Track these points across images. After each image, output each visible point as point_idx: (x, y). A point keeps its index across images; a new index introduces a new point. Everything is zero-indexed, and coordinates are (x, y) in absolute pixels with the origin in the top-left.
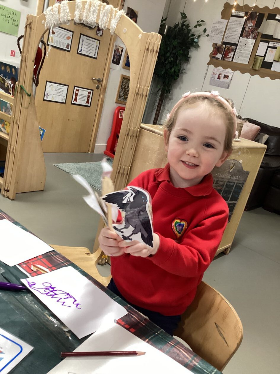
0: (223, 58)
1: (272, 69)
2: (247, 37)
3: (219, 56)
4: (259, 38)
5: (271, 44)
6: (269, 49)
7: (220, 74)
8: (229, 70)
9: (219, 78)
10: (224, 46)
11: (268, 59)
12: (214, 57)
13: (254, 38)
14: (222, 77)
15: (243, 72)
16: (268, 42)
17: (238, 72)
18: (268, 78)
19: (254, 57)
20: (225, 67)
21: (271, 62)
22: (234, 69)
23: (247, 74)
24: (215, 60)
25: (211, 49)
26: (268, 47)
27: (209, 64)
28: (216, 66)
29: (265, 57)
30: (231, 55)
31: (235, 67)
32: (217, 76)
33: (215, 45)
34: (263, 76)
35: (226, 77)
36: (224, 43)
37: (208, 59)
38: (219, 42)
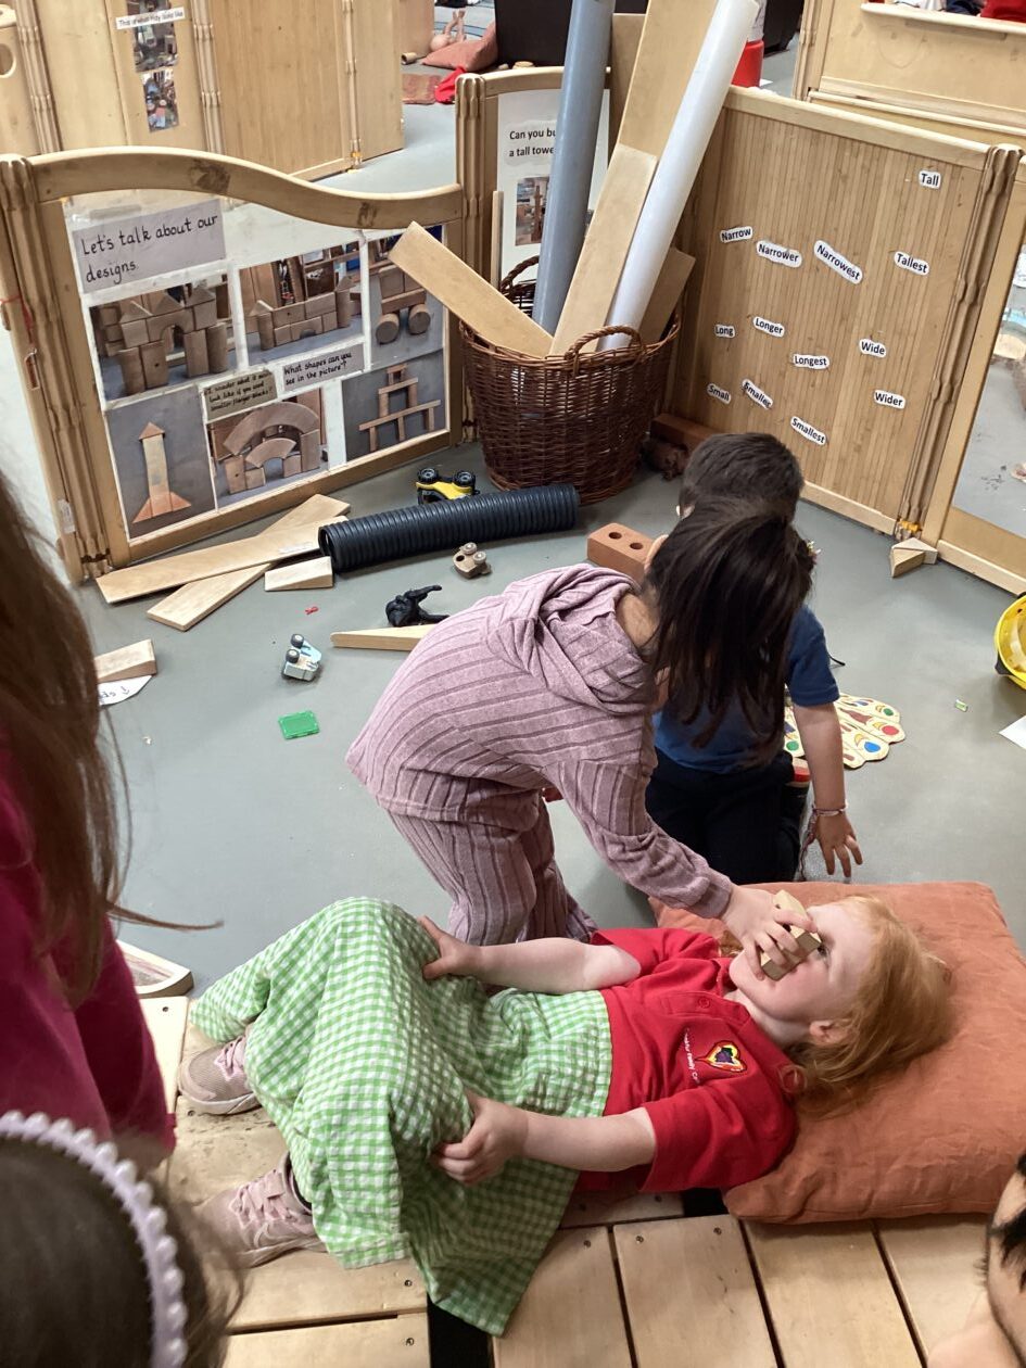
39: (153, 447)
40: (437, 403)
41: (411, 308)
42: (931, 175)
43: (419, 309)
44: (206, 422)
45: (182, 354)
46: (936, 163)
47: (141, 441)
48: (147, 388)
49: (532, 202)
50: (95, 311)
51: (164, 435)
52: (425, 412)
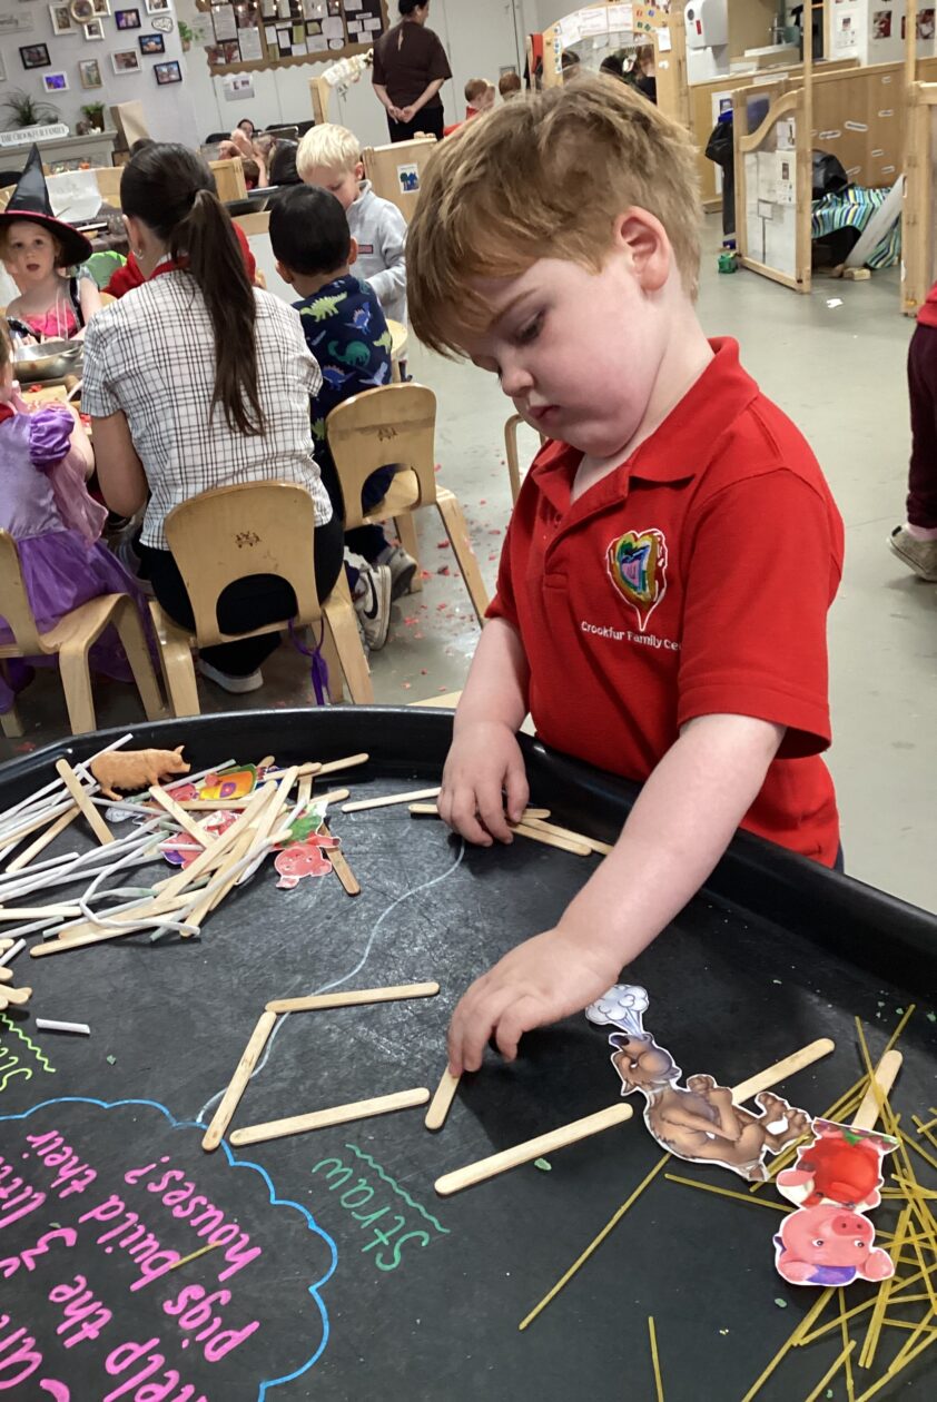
0: (228, 61)
1: (294, 54)
2: (246, 25)
3: (221, 60)
4: (261, 24)
5: (278, 26)
6: (278, 33)
7: (235, 83)
8: (243, 74)
9: (236, 88)
10: (221, 46)
11: (285, 43)
13: (255, 25)
14: (239, 84)
15: (261, 69)
16: (273, 25)
17: (255, 72)
18: (294, 67)
19: (266, 47)
20: (236, 72)
21: (288, 46)
22: (249, 71)
23: (269, 71)
24: (217, 68)
25: (206, 56)
26: (277, 31)
28: (223, 74)
29: (278, 43)
30: (236, 53)
31: (249, 67)
32: (232, 87)
33: (207, 49)
34: (287, 66)
35: (245, 83)
36: (219, 42)
37: (208, 70)
38: (212, 43)
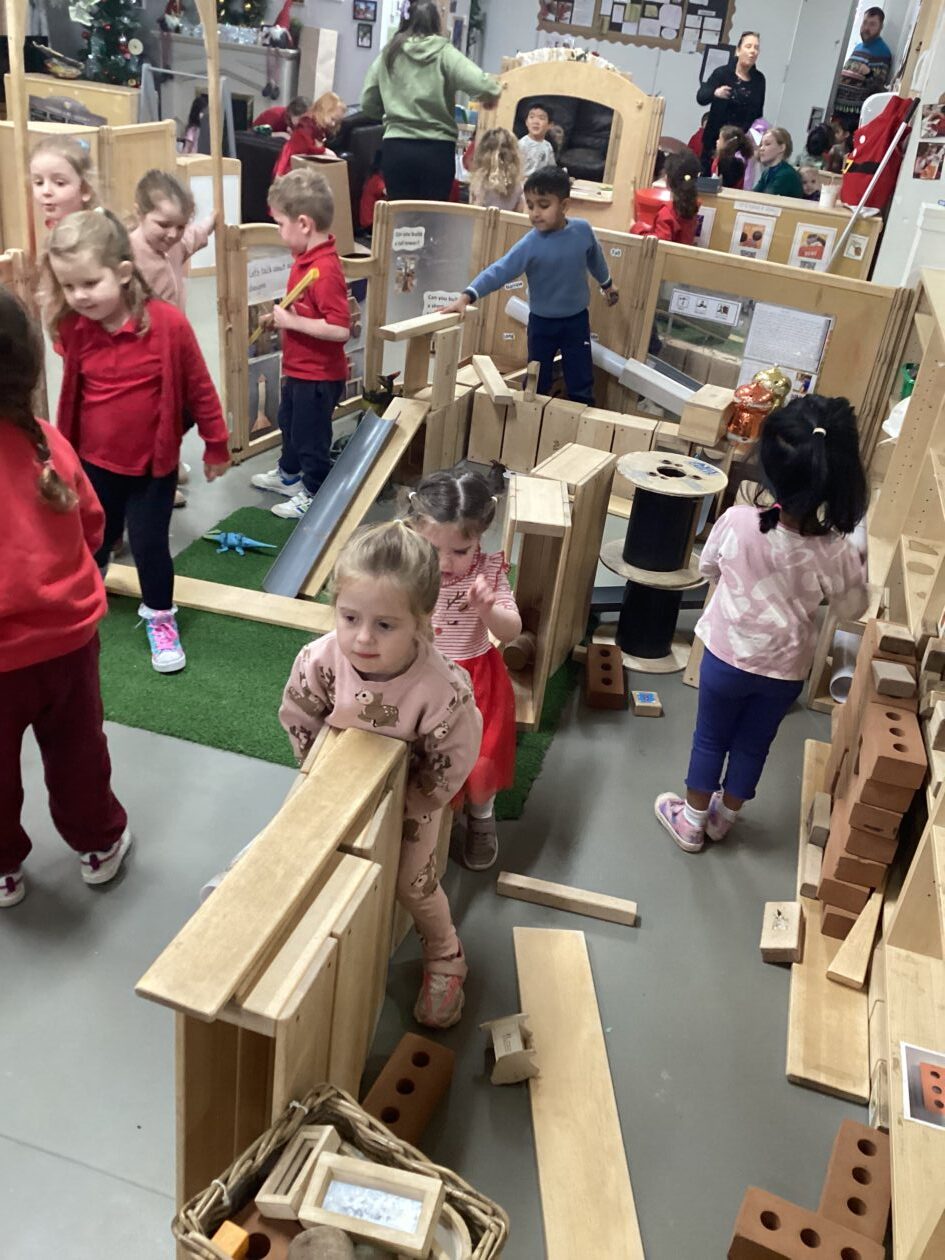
0: (557, 20)
1: (624, 31)
3: (551, 17)
6: (615, 6)
8: (567, 36)
11: (617, 19)
12: (544, 20)
15: (587, 37)
17: (580, 38)
18: (619, 44)
19: (598, 16)
20: (562, 33)
21: (620, 21)
22: (575, 34)
23: (593, 40)
24: (546, 23)
25: (538, 8)
27: (539, 29)
28: (549, 31)
29: (611, 16)
31: (576, 32)
34: (613, 41)
37: (536, 22)
39: (262, 386)
40: (361, 378)
41: (355, 322)
42: (617, 250)
43: (358, 323)
44: (281, 376)
45: (276, 336)
46: (618, 245)
47: (257, 385)
48: (264, 353)
49: (404, 271)
50: (250, 307)
51: (266, 382)
52: (356, 383)
